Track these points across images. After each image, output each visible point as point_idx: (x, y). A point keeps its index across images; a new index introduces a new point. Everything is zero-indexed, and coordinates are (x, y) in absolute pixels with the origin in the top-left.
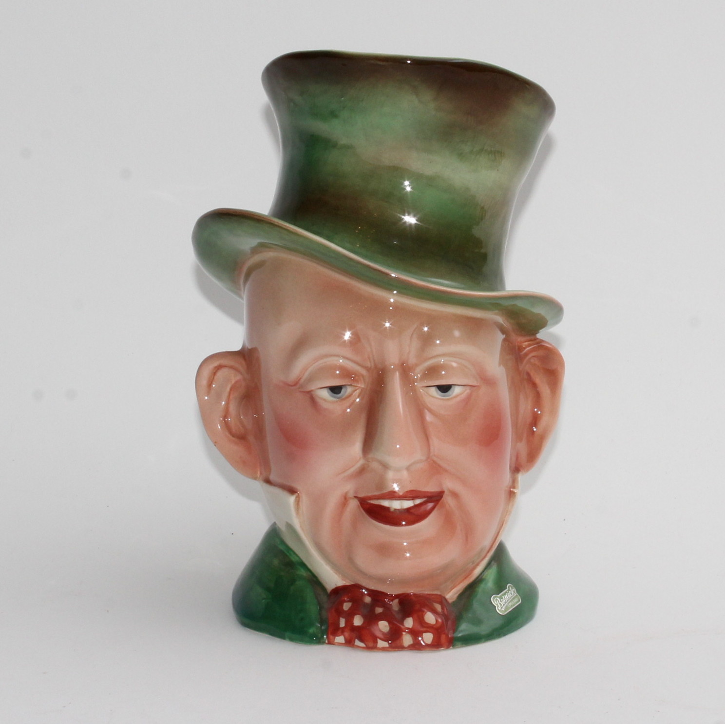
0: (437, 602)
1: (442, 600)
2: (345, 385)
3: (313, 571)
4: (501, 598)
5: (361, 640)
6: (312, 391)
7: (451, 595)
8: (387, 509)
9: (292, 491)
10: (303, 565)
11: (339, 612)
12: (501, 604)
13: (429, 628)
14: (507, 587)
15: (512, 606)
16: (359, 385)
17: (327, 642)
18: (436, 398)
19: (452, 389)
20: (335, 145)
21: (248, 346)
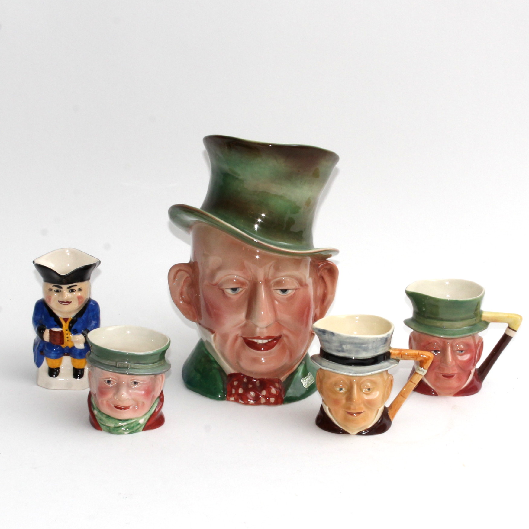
0: (277, 383)
1: (279, 381)
2: (238, 288)
3: (220, 365)
4: (305, 380)
5: (242, 400)
6: (223, 289)
7: (283, 378)
8: (256, 343)
9: (213, 332)
10: (216, 362)
11: (232, 386)
12: (305, 383)
13: (273, 396)
14: (309, 374)
15: (310, 383)
16: (244, 287)
17: (226, 399)
18: (280, 295)
19: (287, 291)
20: (237, 179)
21: (193, 260)
